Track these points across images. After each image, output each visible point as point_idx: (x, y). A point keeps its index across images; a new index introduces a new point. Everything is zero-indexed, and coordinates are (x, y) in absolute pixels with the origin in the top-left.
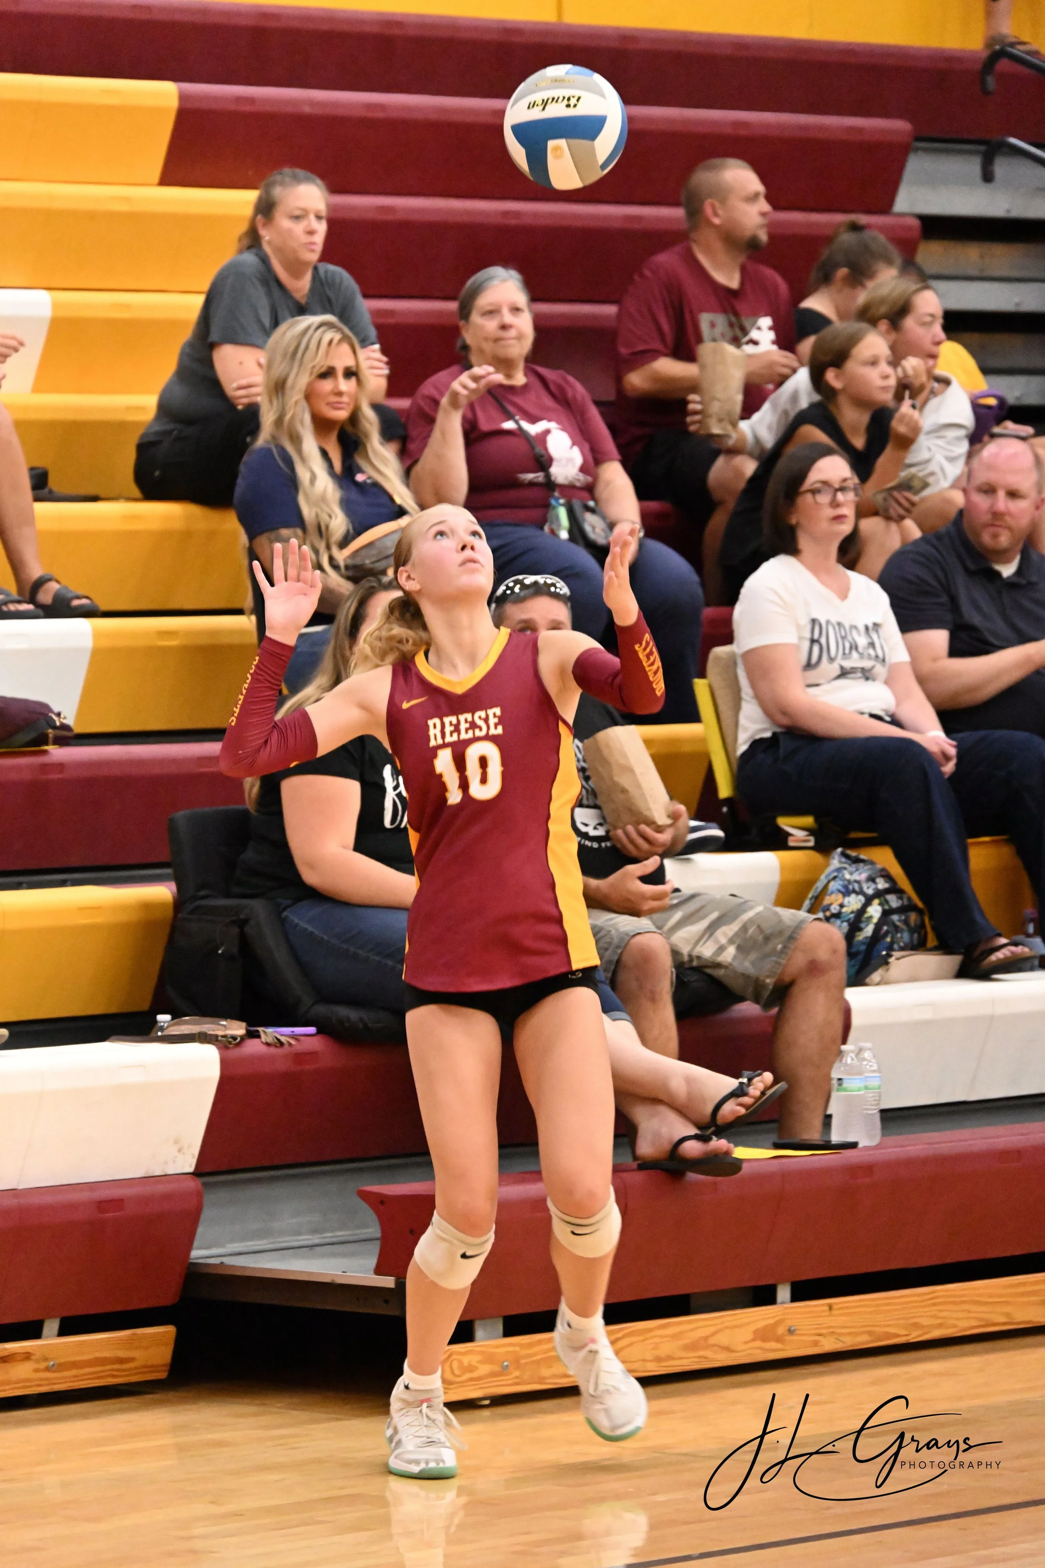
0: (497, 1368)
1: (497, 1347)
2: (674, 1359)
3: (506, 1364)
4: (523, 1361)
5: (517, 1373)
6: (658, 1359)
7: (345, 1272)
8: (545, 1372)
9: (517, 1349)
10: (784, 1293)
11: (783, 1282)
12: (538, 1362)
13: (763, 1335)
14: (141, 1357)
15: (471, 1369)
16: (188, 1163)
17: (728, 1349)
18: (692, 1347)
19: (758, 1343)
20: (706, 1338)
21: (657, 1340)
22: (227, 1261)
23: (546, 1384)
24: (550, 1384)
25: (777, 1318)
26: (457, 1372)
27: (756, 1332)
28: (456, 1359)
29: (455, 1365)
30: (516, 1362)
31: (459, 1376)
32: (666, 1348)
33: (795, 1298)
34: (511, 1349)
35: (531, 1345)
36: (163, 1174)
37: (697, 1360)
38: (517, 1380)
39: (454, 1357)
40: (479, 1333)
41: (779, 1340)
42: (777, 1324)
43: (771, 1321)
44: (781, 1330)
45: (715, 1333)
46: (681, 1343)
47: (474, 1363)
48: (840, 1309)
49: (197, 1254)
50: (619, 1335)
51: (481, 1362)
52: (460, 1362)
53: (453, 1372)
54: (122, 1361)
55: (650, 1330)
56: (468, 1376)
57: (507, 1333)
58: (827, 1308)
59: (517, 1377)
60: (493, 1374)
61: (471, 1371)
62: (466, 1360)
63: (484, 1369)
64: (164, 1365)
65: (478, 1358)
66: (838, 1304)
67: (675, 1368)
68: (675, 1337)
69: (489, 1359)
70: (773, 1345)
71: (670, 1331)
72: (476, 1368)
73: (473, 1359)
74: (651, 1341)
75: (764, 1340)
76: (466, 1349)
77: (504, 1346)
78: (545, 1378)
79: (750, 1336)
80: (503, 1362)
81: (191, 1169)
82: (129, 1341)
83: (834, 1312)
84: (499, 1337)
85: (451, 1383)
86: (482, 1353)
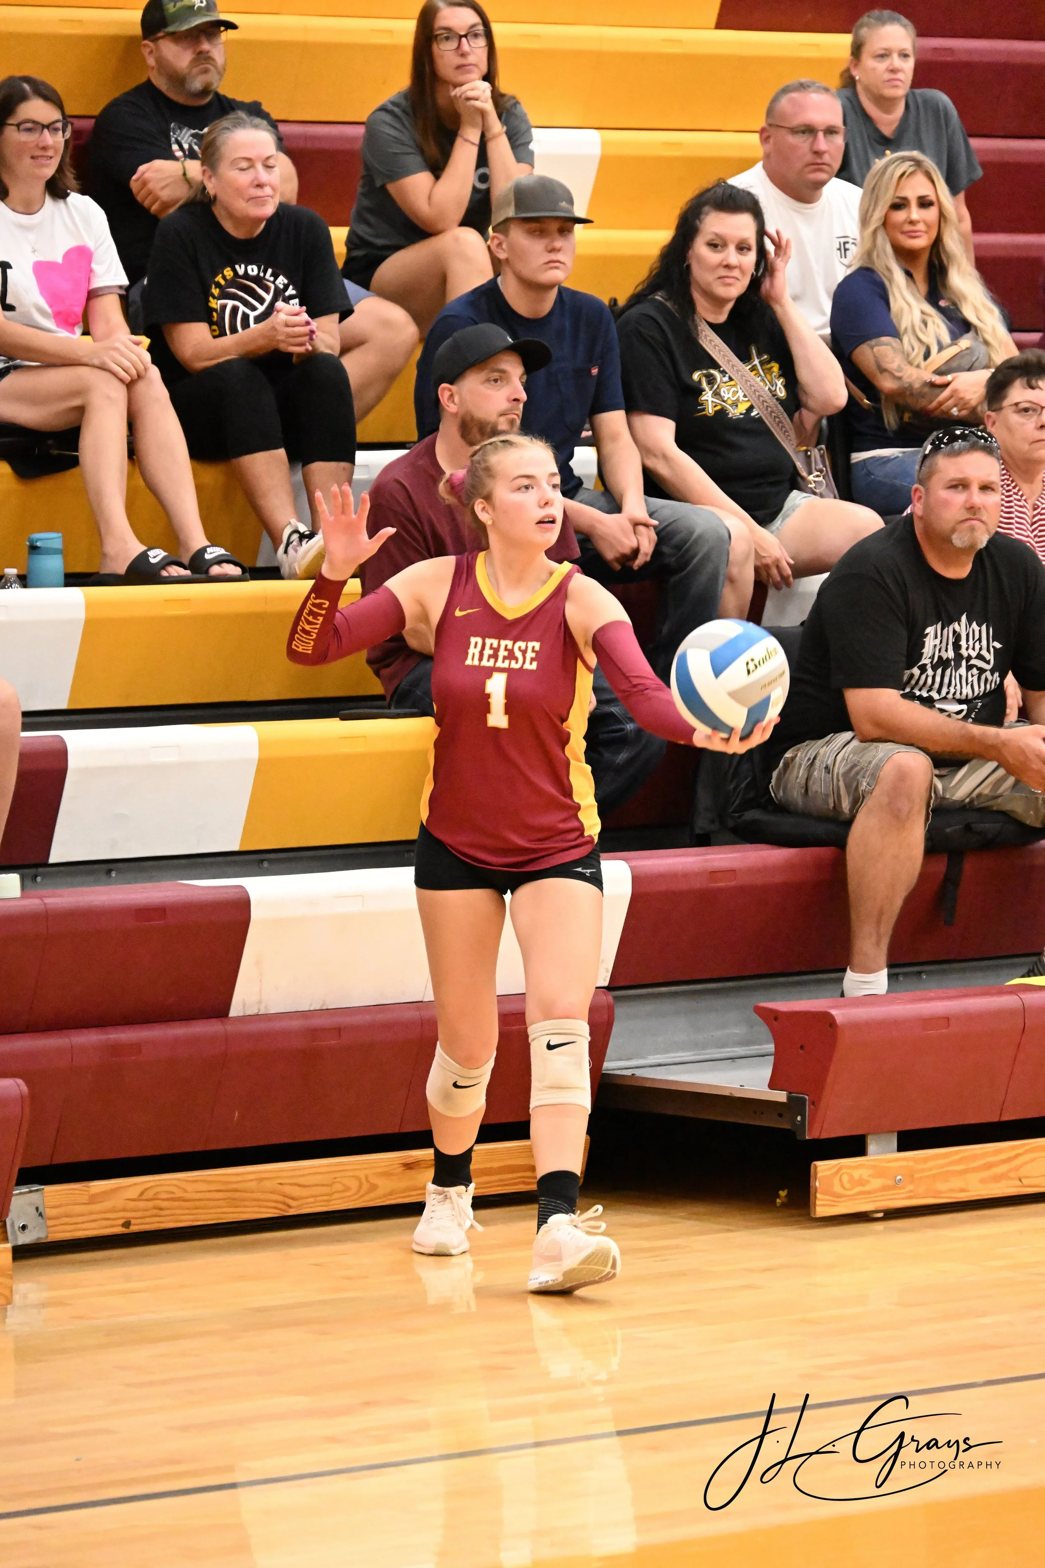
0: (889, 1182)
1: (890, 1161)
3: (899, 1177)
4: (918, 1175)
5: (910, 1187)
7: (742, 1086)
8: (941, 1186)
9: (911, 1163)
12: (934, 1176)
15: (862, 1182)
22: (641, 1073)
23: (940, 1198)
24: (946, 1198)
26: (847, 1186)
28: (844, 1174)
29: (845, 1178)
30: (911, 1177)
31: (848, 1190)
34: (904, 1163)
35: (926, 1160)
38: (912, 1194)
39: (844, 1171)
40: (872, 1147)
47: (865, 1177)
50: (1020, 1151)
51: (873, 1176)
52: (851, 1177)
53: (842, 1186)
56: (858, 1189)
57: (901, 1148)
59: (907, 1192)
60: (885, 1188)
61: (862, 1185)
62: (856, 1174)
63: (877, 1183)
65: (871, 1172)
69: (880, 1172)
72: (868, 1182)
73: (864, 1173)
76: (857, 1163)
77: (897, 1160)
78: (940, 1192)
80: (896, 1177)
84: (892, 1152)
85: (840, 1196)
86: (873, 1167)
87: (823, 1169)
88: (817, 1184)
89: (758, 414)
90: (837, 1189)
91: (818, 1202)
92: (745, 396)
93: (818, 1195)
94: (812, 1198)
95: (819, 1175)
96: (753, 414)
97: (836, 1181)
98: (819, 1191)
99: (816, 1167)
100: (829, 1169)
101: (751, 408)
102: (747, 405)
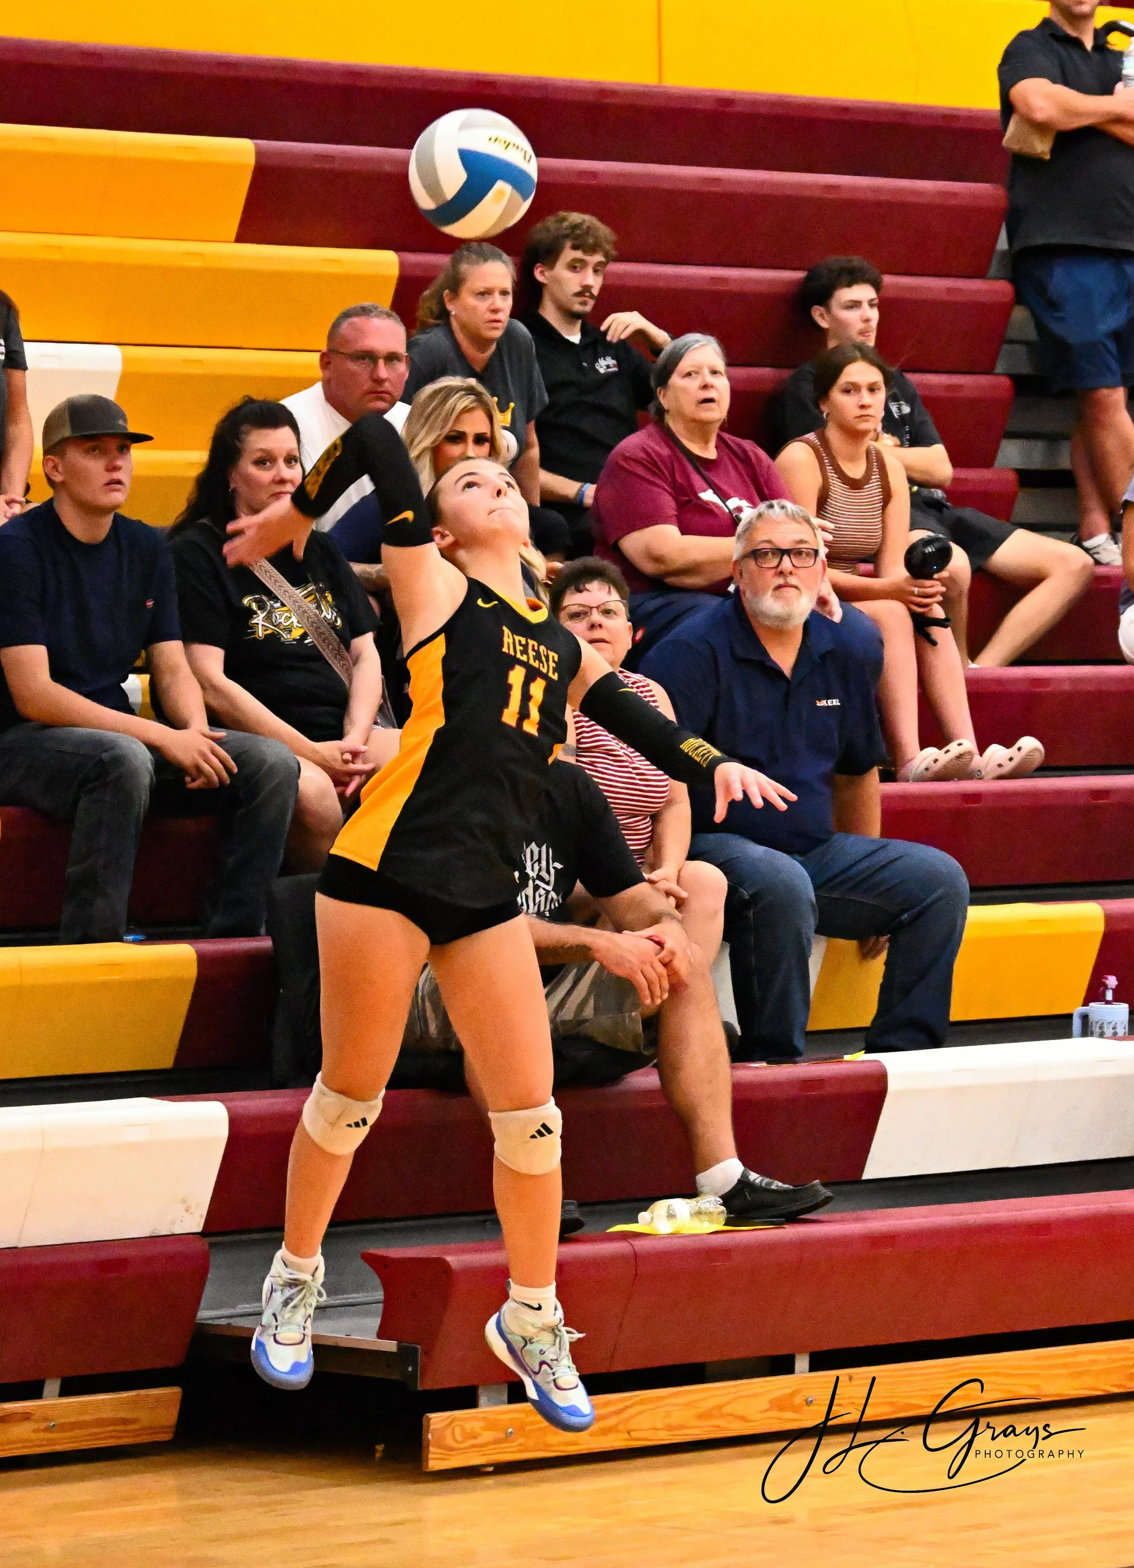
0: (502, 1435)
1: (502, 1413)
2: (686, 1428)
3: (510, 1430)
4: (528, 1428)
5: (521, 1440)
6: (669, 1428)
7: (349, 1336)
8: (551, 1439)
9: (523, 1415)
10: (802, 1363)
11: (801, 1352)
12: (544, 1429)
13: (780, 1404)
14: (146, 1418)
15: (474, 1435)
16: (195, 1224)
17: (743, 1418)
18: (705, 1415)
19: (774, 1413)
20: (720, 1407)
21: (668, 1408)
22: (234, 1322)
23: (550, 1451)
24: (556, 1451)
25: (794, 1388)
26: (459, 1438)
27: (772, 1402)
28: (457, 1425)
29: (457, 1431)
30: (521, 1429)
31: (461, 1443)
32: (677, 1418)
33: (812, 1369)
34: (515, 1415)
36: (170, 1234)
37: (709, 1429)
38: (523, 1448)
39: (457, 1423)
40: (483, 1400)
41: (796, 1409)
42: (795, 1393)
43: (788, 1391)
44: (798, 1400)
45: (728, 1403)
46: (694, 1411)
47: (477, 1430)
48: (861, 1379)
49: (204, 1314)
50: (629, 1403)
51: (485, 1429)
52: (463, 1429)
53: (455, 1439)
54: (125, 1421)
55: (662, 1398)
56: (471, 1442)
57: (512, 1400)
58: (847, 1378)
59: (521, 1445)
60: (496, 1442)
61: (475, 1437)
62: (468, 1426)
63: (487, 1436)
64: (169, 1427)
65: (482, 1424)
66: (858, 1374)
67: (684, 1437)
68: (687, 1405)
69: (491, 1425)
70: (790, 1415)
71: (681, 1400)
72: (480, 1435)
73: (477, 1426)
74: (663, 1409)
75: (782, 1408)
76: (468, 1416)
77: (509, 1412)
78: (551, 1446)
79: (766, 1406)
80: (508, 1429)
81: (199, 1229)
82: (135, 1401)
83: (854, 1382)
84: (503, 1403)
85: (453, 1449)
86: (484, 1419)
87: (437, 1420)
88: (430, 1436)
89: (312, 642)
90: (449, 1441)
91: (431, 1456)
92: (298, 622)
93: (431, 1449)
94: (424, 1451)
95: (432, 1427)
96: (306, 642)
97: (448, 1433)
98: (431, 1444)
99: (429, 1420)
100: (442, 1421)
101: (304, 636)
102: (301, 631)
